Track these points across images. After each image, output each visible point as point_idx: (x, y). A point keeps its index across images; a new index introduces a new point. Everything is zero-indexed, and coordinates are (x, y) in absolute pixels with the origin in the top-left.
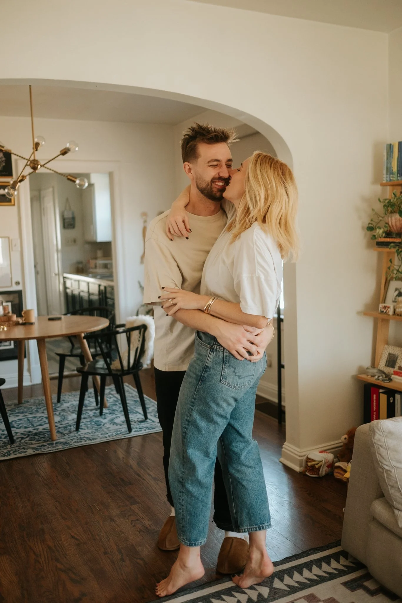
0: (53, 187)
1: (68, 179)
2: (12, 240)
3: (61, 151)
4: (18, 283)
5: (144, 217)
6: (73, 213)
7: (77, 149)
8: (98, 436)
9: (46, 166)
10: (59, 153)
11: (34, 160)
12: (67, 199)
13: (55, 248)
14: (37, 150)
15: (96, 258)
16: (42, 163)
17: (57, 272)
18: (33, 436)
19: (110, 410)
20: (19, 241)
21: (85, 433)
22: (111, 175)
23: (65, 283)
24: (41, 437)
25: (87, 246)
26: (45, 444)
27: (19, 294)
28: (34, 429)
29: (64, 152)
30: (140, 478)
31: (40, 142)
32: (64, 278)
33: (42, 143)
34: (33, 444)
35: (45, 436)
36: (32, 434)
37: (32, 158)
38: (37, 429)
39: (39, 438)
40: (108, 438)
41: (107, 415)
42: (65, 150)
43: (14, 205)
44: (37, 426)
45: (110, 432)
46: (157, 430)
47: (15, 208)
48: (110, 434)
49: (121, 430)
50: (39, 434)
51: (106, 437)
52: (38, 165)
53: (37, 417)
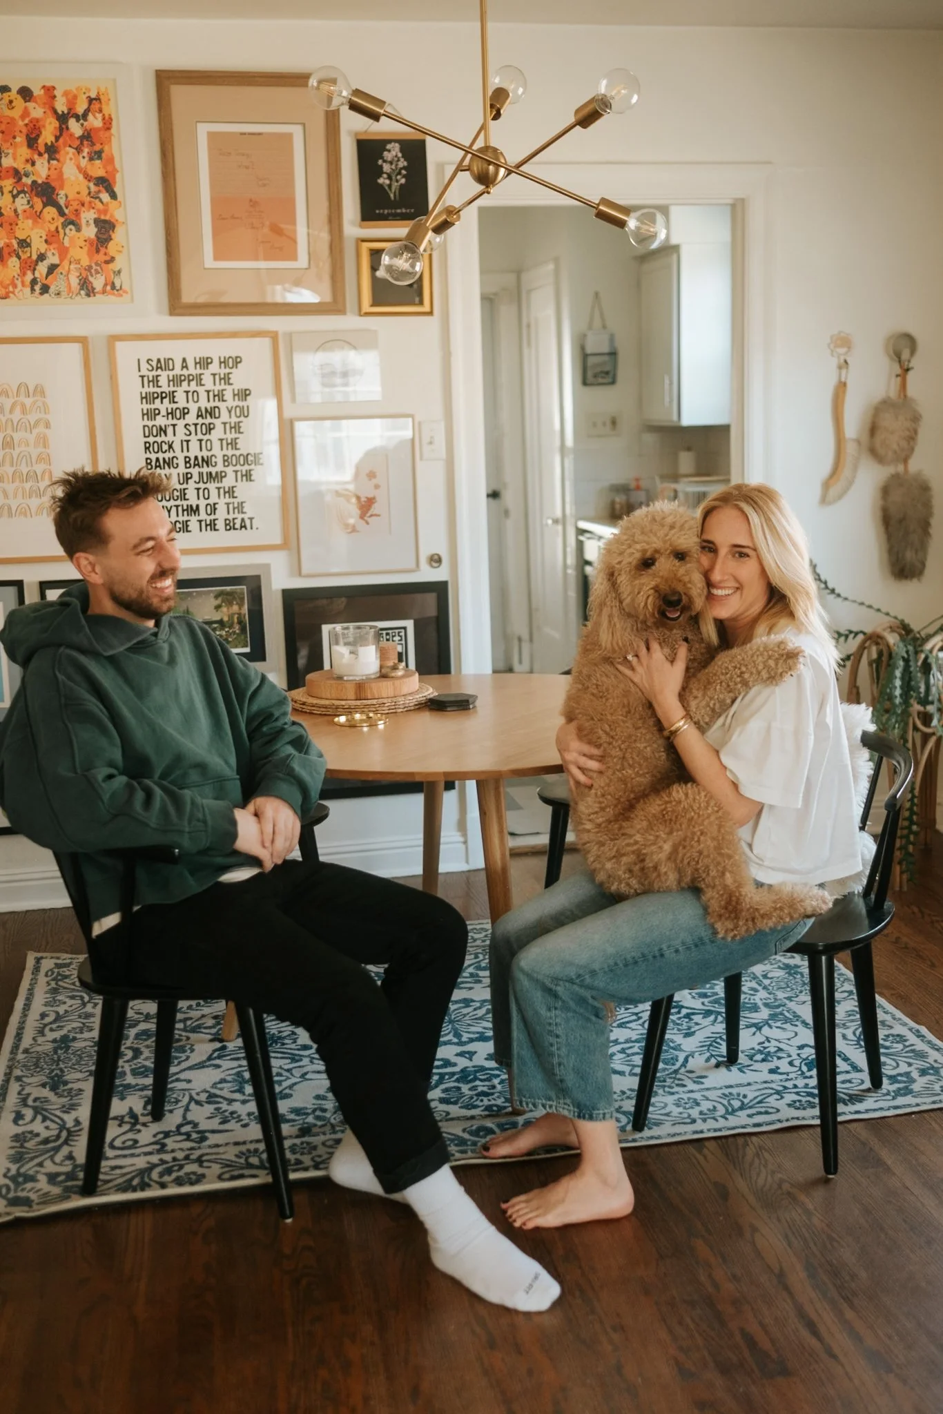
0: (556, 260)
1: (601, 215)
2: (420, 423)
3: (577, 112)
4: (436, 560)
5: (842, 350)
6: (612, 339)
7: (635, 99)
8: (663, 1111)
9: (524, 168)
10: (572, 119)
11: (486, 149)
12: (597, 294)
13: (557, 443)
14: (497, 116)
15: (675, 477)
16: (512, 158)
17: (558, 513)
18: (456, 1084)
19: (706, 1000)
20: (442, 426)
21: (623, 1093)
22: (737, 211)
23: (580, 546)
24: (480, 1089)
25: (649, 438)
26: (489, 1124)
27: (440, 590)
28: (461, 1054)
29: (589, 116)
30: (814, 1342)
31: (510, 87)
32: (582, 532)
33: (516, 89)
34: (452, 1119)
35: (494, 1087)
36: (453, 1074)
37: (480, 144)
38: (471, 1055)
39: (474, 1093)
40: (700, 1125)
41: (697, 1018)
42: (595, 105)
43: (431, 313)
44: (471, 1040)
45: (707, 1099)
46: (867, 1111)
47: (433, 323)
48: (705, 1106)
49: (743, 1091)
50: (475, 1079)
51: (694, 1121)
52: (498, 166)
53: (473, 1001)
